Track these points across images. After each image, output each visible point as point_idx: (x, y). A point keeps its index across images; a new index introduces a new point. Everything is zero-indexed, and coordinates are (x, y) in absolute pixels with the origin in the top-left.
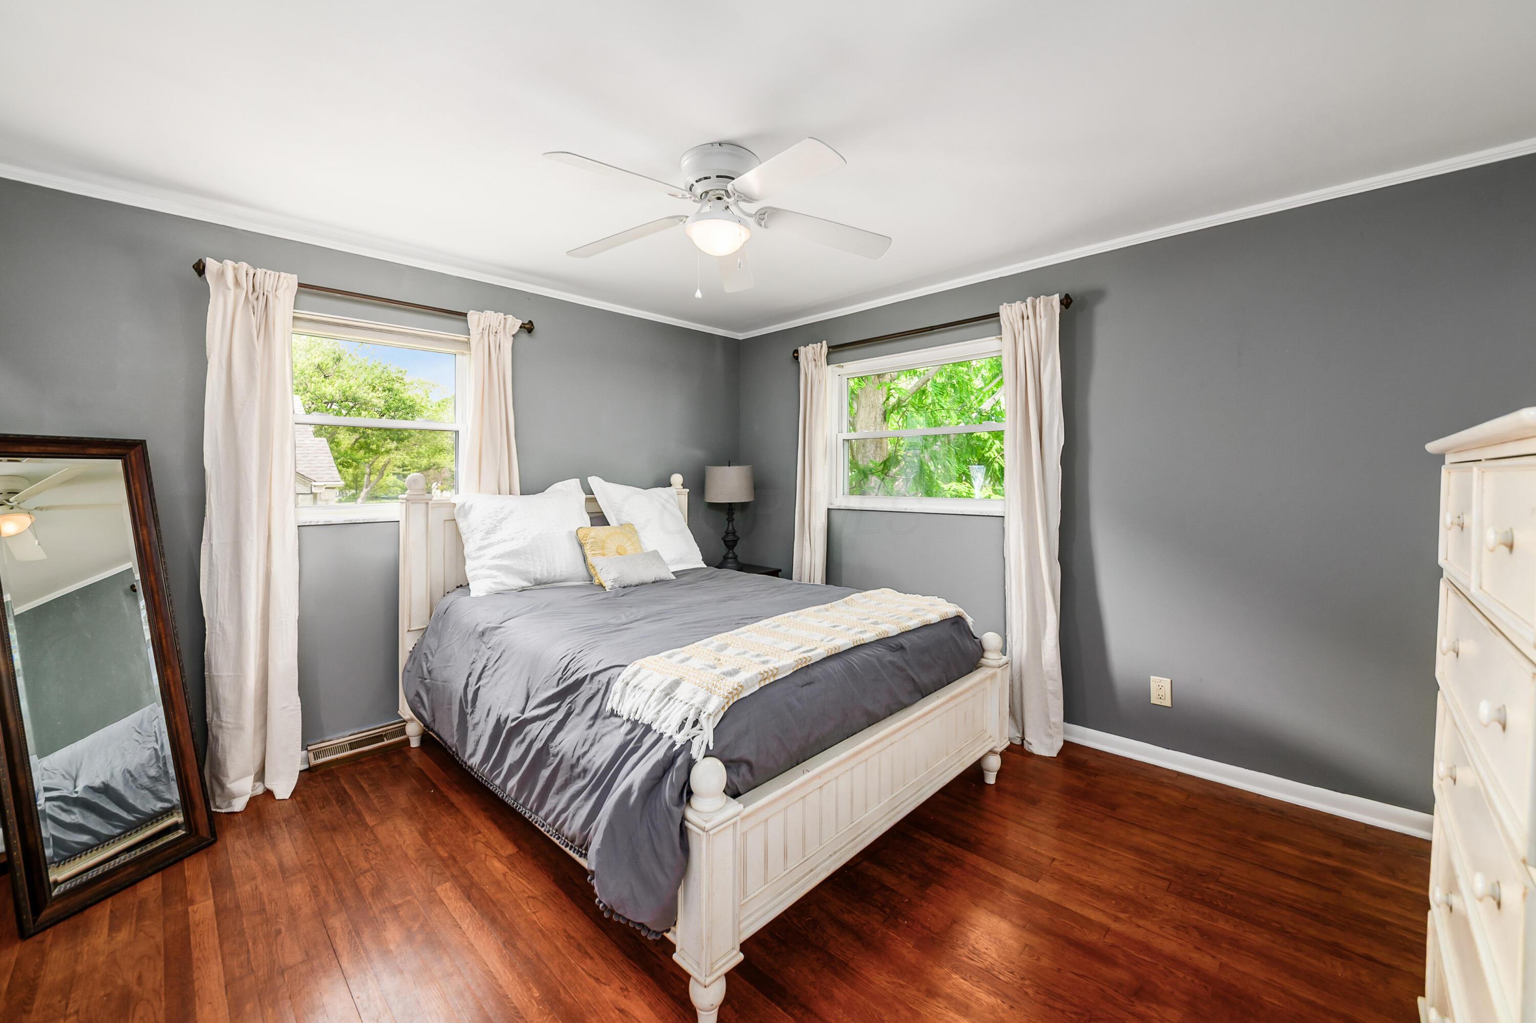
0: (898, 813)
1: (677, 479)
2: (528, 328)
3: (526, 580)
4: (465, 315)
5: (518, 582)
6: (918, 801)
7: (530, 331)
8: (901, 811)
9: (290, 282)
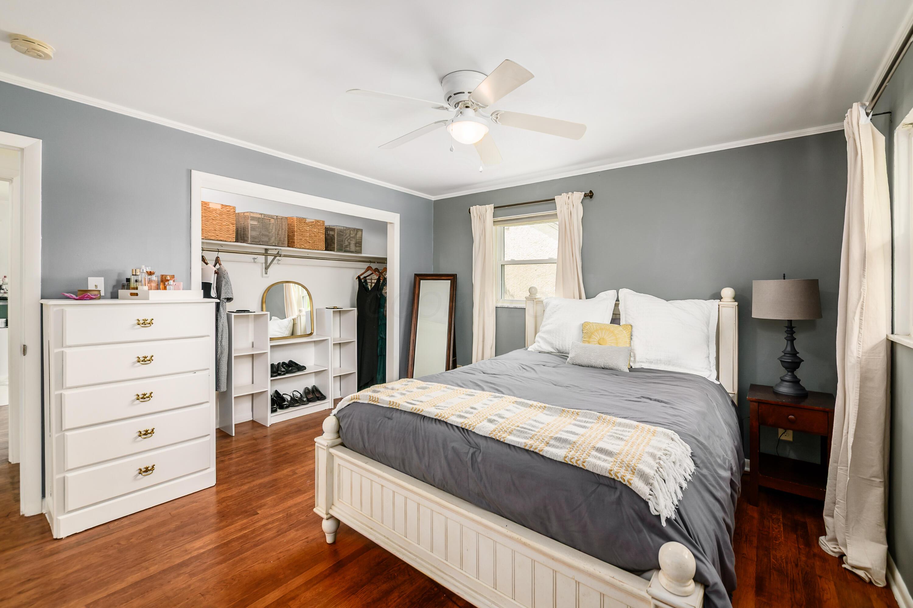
0: (442, 578)
1: (728, 293)
2: (590, 195)
3: (553, 348)
4: (554, 199)
5: (550, 349)
6: (465, 595)
7: (591, 197)
8: (445, 580)
9: (490, 208)
